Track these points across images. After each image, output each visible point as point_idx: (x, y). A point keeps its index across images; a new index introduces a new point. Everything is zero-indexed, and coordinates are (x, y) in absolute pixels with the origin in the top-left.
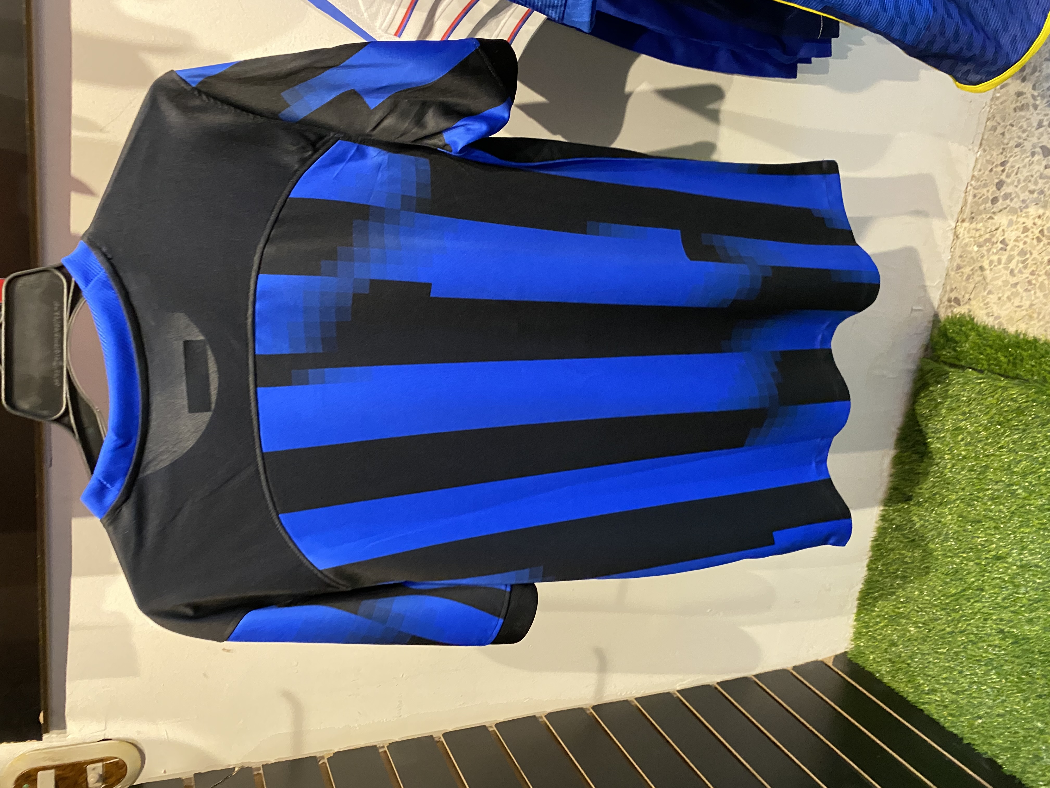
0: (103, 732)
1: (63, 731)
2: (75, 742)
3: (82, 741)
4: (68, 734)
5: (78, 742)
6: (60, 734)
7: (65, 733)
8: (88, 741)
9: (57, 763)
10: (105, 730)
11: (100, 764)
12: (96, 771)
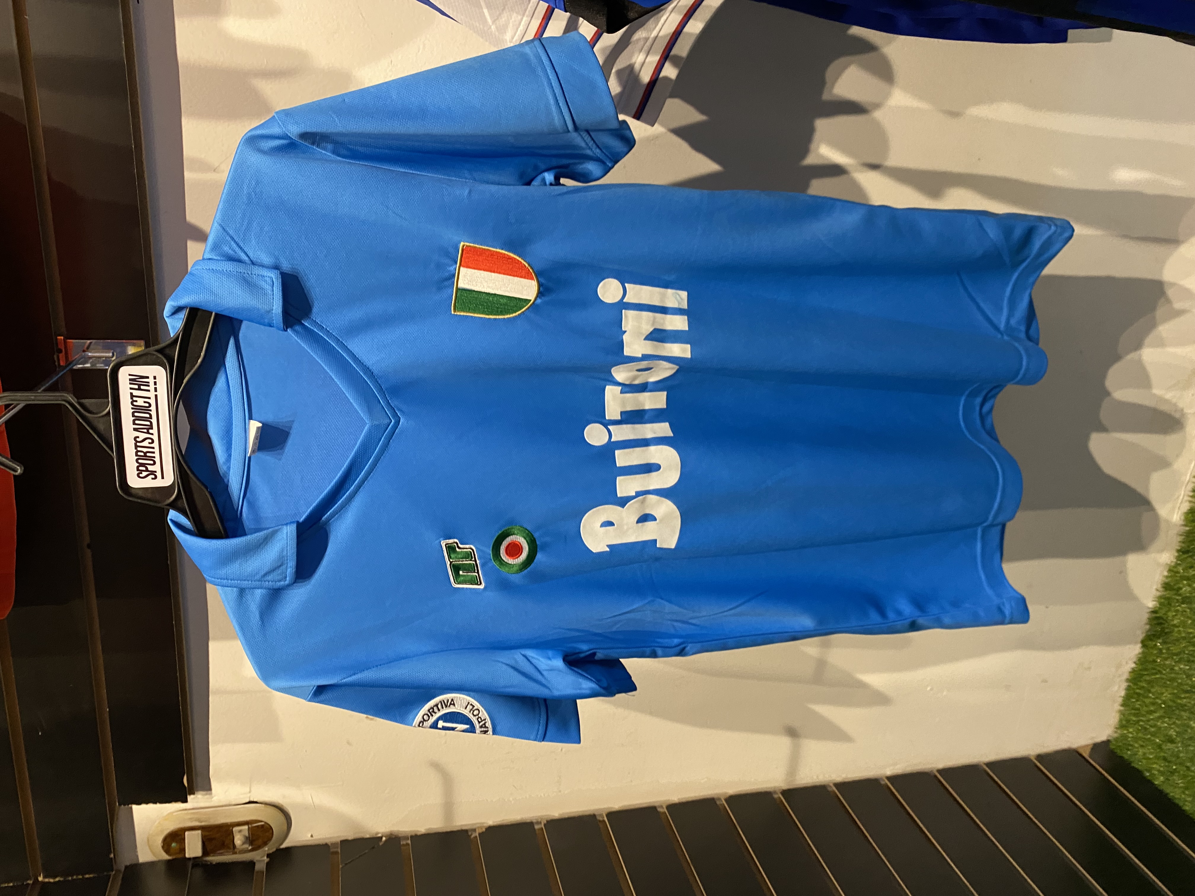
0: (249, 795)
1: (209, 792)
2: (221, 804)
3: (227, 803)
4: (213, 795)
5: (224, 803)
6: (206, 794)
7: (211, 794)
8: (234, 803)
9: (203, 824)
10: (250, 792)
11: (246, 827)
12: (243, 833)
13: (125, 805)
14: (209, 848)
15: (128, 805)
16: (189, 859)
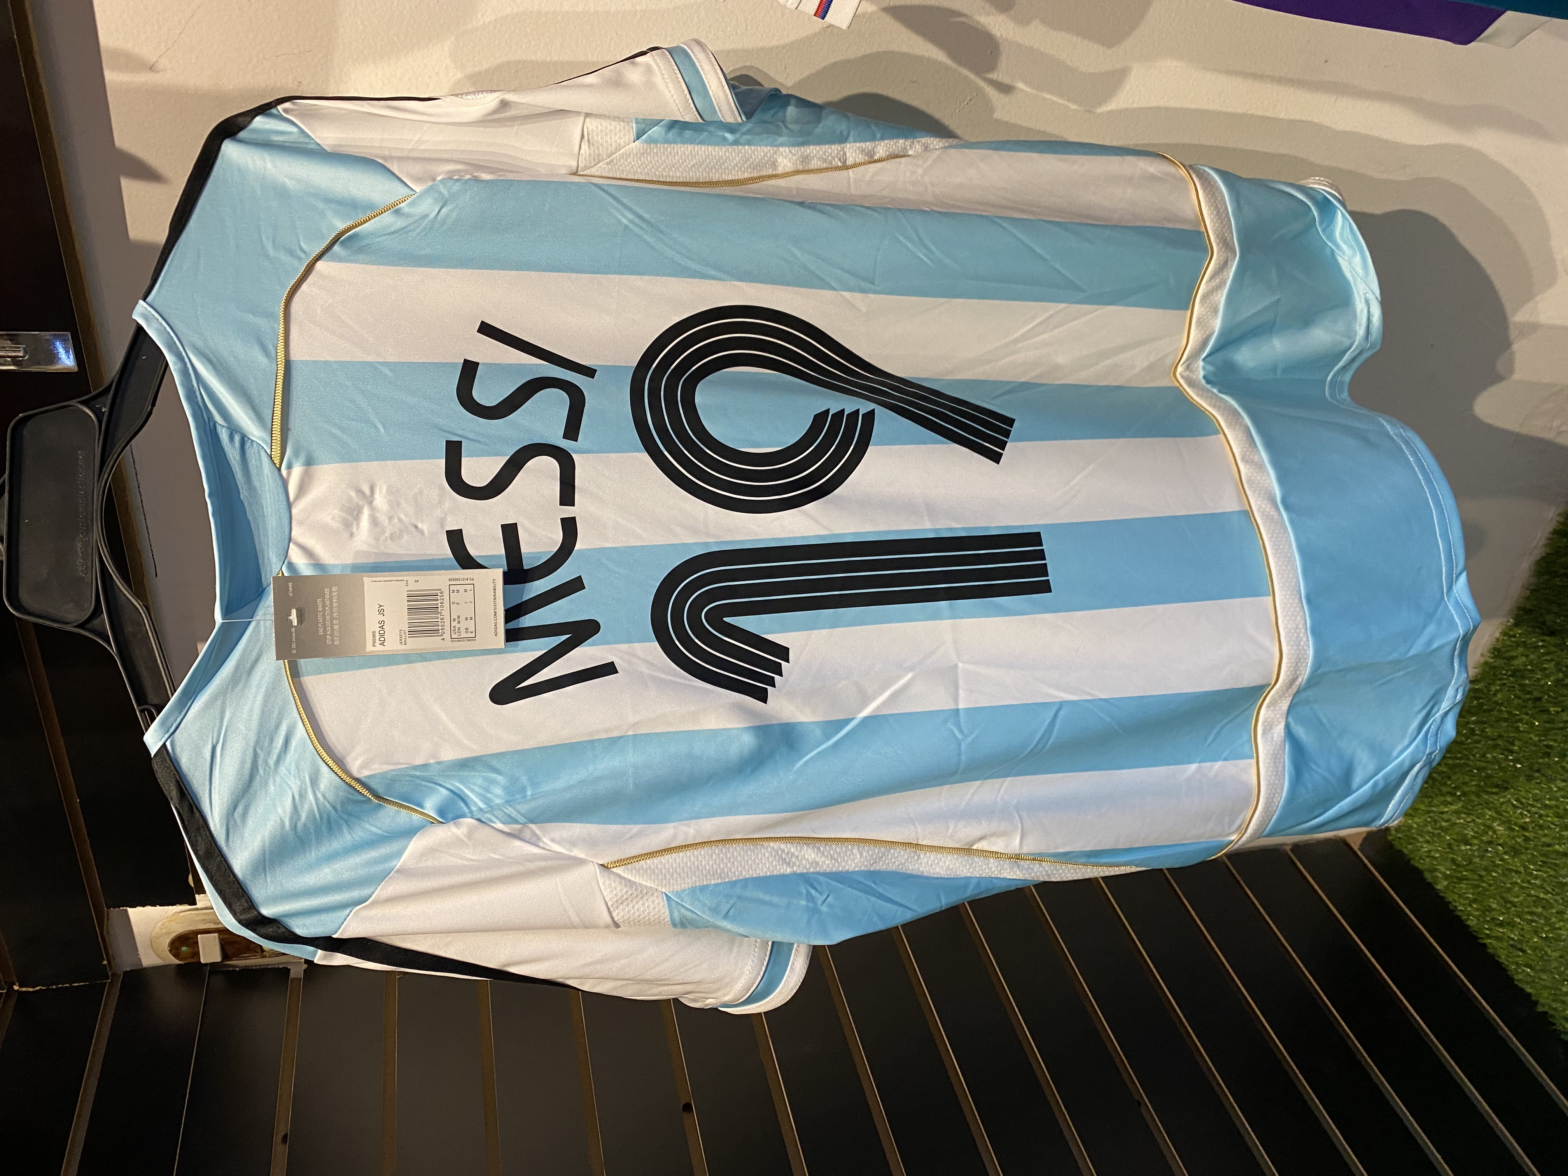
13: (114, 908)
14: (229, 952)
15: (119, 908)
16: (206, 964)
